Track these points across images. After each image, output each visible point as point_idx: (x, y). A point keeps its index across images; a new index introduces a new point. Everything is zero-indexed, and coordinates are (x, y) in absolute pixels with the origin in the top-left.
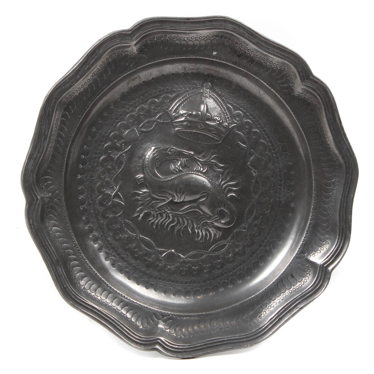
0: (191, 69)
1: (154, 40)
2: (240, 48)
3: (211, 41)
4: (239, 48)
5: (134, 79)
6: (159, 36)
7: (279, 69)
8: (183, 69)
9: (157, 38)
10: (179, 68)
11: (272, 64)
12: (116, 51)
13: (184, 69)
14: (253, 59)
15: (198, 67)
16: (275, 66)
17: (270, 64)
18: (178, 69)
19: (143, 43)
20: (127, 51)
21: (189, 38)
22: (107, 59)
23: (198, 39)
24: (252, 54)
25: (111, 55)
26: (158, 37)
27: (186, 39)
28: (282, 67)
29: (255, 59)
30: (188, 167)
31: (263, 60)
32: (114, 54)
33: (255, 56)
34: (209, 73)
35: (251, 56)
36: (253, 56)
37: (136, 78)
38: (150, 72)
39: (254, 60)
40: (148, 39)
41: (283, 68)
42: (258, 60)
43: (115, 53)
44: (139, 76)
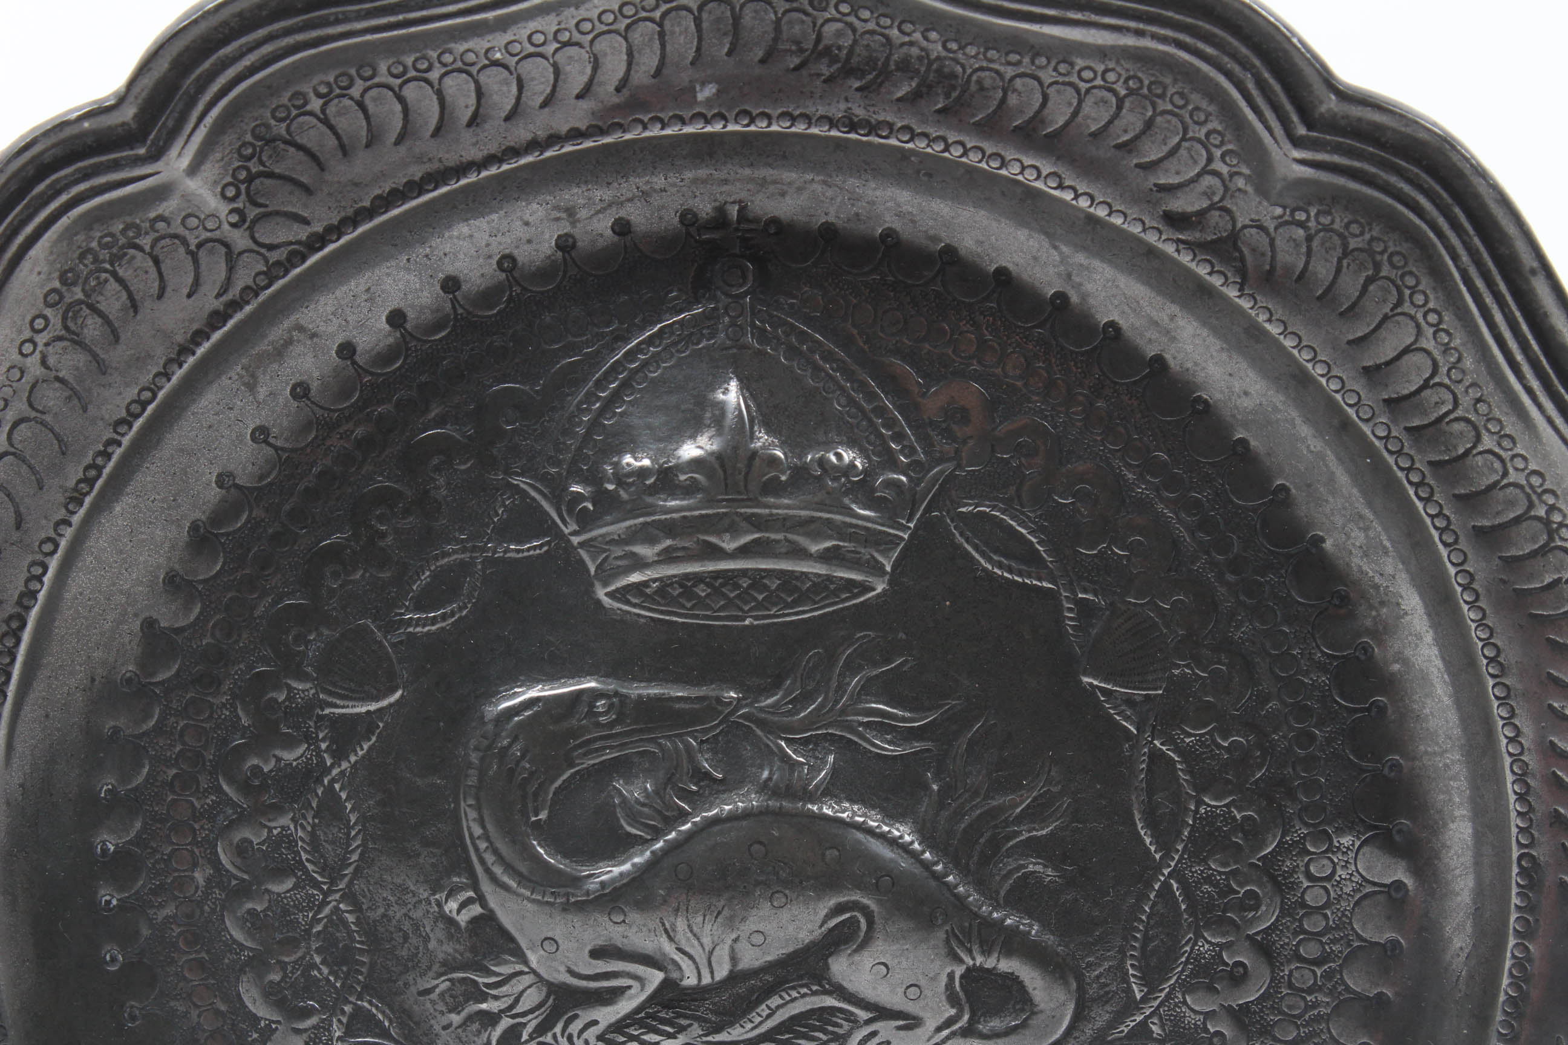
0: (610, 206)
1: (308, 108)
2: (846, 23)
3: (660, 25)
4: (840, 25)
5: (279, 353)
6: (328, 84)
7: (1123, 92)
8: (557, 219)
9: (319, 96)
10: (531, 220)
11: (1068, 74)
12: (90, 239)
13: (564, 215)
14: (946, 70)
15: (645, 188)
16: (1095, 78)
17: (1061, 79)
18: (527, 224)
19: (244, 144)
20: (161, 218)
21: (516, 48)
22: (54, 297)
23: (577, 36)
24: (931, 46)
25: (71, 270)
26: (323, 90)
27: (498, 56)
28: (1141, 81)
29: (963, 66)
30: (715, 780)
31: (1009, 63)
32: (82, 257)
33: (955, 52)
34: (721, 198)
35: (933, 56)
36: (944, 54)
37: (289, 342)
38: (362, 288)
39: (953, 75)
40: (269, 115)
41: (1146, 82)
42: (981, 69)
43: (89, 250)
44: (300, 328)
